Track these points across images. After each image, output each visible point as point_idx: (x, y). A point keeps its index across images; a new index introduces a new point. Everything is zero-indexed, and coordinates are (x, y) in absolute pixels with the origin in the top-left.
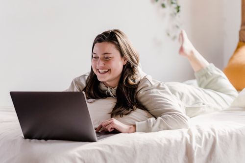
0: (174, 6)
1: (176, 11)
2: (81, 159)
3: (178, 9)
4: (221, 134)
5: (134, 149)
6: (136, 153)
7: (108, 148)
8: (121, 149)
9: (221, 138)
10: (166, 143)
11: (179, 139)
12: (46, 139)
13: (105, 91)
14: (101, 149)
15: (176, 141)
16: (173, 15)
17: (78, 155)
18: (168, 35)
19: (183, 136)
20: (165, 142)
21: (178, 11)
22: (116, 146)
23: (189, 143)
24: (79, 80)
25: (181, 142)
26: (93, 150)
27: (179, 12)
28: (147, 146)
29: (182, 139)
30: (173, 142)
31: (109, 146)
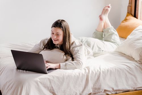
2: (40, 82)
4: (103, 70)
5: (64, 78)
7: (52, 77)
9: (103, 72)
10: (78, 75)
12: (26, 70)
13: (57, 46)
14: (49, 77)
17: (38, 80)
26: (45, 78)
28: (69, 77)
30: (81, 74)
31: (53, 76)
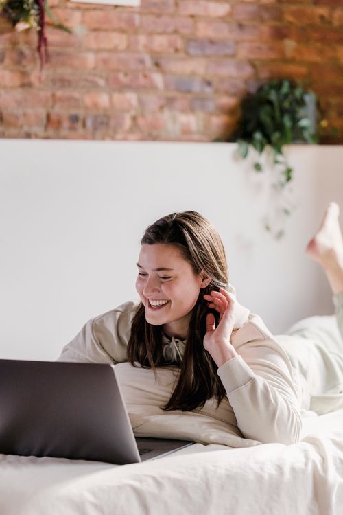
0: (281, 168)
1: (283, 178)
2: (96, 506)
3: (288, 174)
5: (208, 485)
6: (210, 493)
7: (150, 481)
8: (179, 485)
10: (274, 472)
11: (300, 464)
15: (293, 470)
16: (278, 187)
17: (90, 498)
18: (268, 228)
19: (307, 458)
20: (270, 470)
21: (289, 178)
22: (169, 478)
23: (321, 472)
24: (102, 322)
25: (304, 471)
27: (291, 181)
28: (232, 479)
29: (306, 464)
30: (287, 470)
31: (154, 479)
